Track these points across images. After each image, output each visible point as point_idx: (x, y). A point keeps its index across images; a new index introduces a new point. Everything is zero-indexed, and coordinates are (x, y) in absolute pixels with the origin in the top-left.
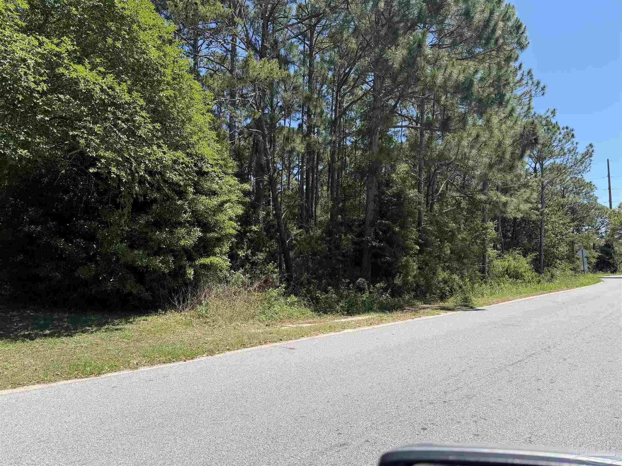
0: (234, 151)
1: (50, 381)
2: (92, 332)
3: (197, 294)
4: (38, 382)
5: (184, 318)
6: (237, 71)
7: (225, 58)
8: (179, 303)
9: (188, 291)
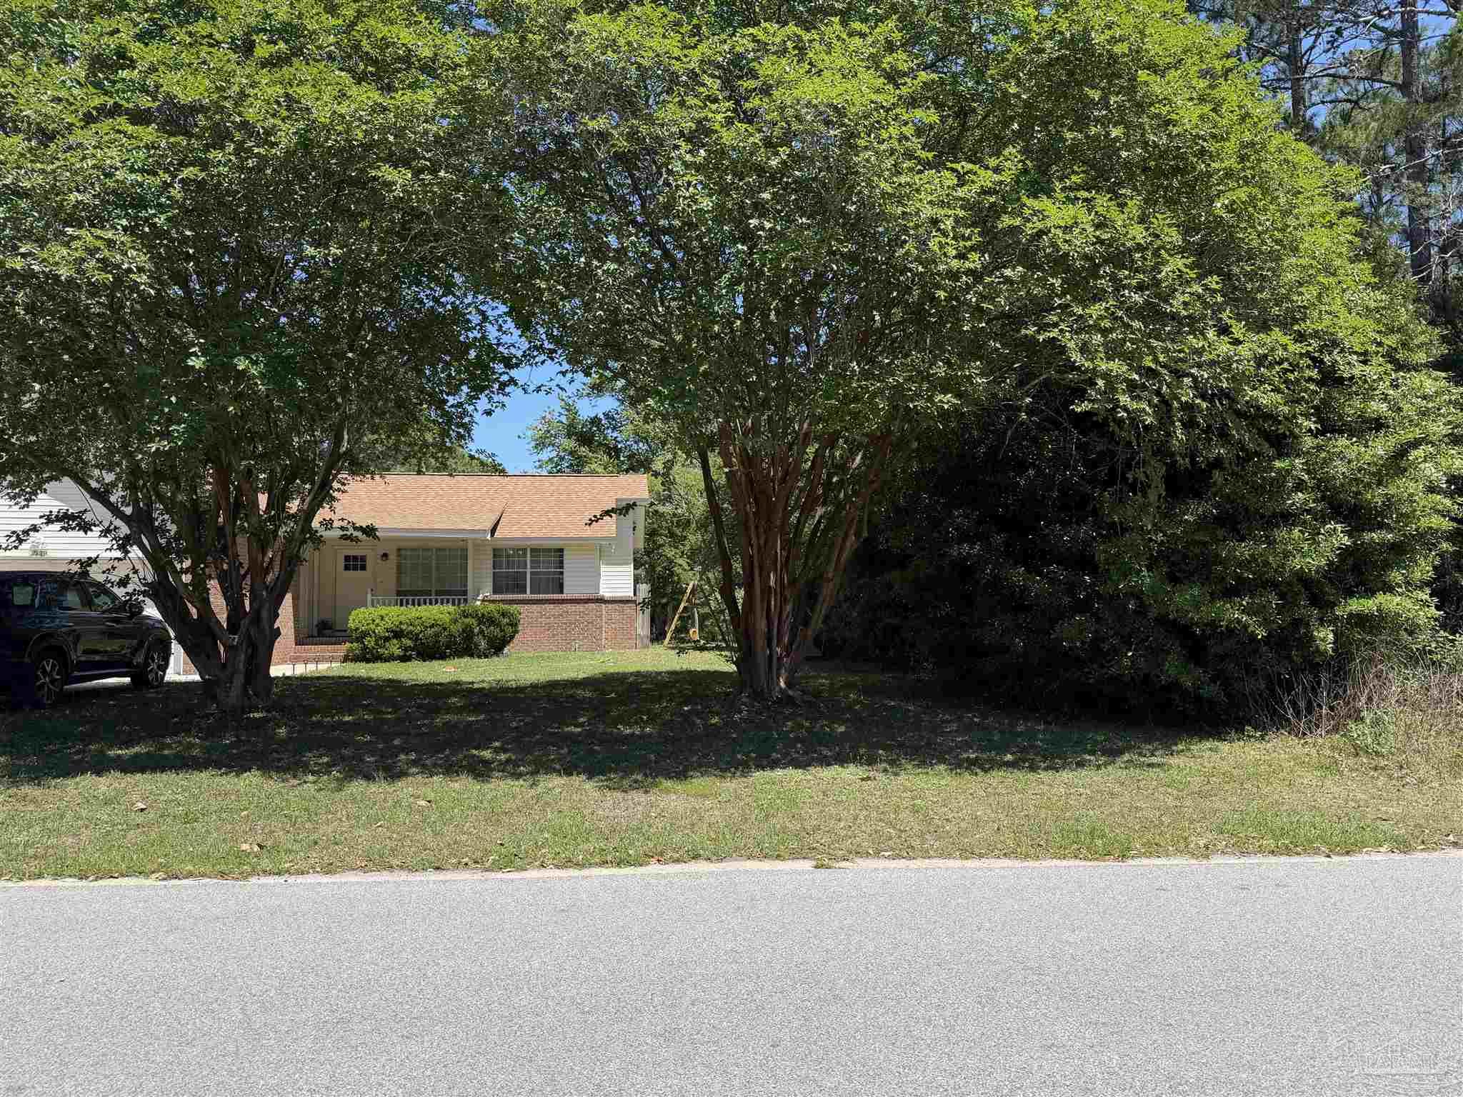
0: (1431, 299)
1: (1027, 856)
2: (1099, 767)
3: (1345, 691)
4: (1005, 854)
5: (1314, 752)
6: (1423, 78)
7: (1384, 56)
8: (1298, 714)
9: (1319, 683)
